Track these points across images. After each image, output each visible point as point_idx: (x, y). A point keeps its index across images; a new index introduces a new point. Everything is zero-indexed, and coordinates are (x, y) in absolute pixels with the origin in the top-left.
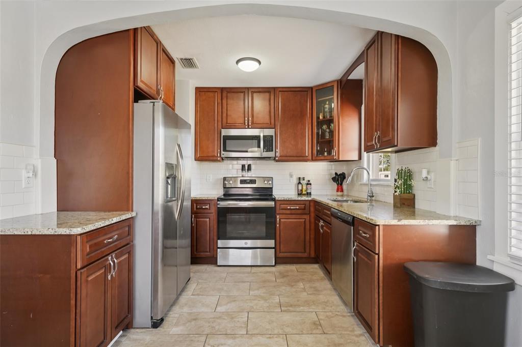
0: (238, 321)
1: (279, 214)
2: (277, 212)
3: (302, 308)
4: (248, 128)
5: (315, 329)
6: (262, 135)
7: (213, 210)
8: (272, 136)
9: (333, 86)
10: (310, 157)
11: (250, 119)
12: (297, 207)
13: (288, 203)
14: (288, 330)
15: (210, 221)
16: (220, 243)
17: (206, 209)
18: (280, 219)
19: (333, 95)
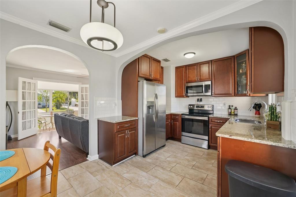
0: (171, 165)
1: (211, 124)
2: (210, 123)
3: (203, 170)
4: (198, 82)
5: (200, 180)
6: (204, 85)
7: (180, 119)
8: (210, 85)
9: (246, 53)
10: (233, 94)
11: (199, 77)
12: (221, 122)
13: (216, 119)
14: (187, 176)
15: (179, 124)
16: (184, 133)
17: (177, 118)
18: (211, 127)
19: (246, 58)
